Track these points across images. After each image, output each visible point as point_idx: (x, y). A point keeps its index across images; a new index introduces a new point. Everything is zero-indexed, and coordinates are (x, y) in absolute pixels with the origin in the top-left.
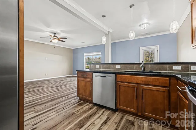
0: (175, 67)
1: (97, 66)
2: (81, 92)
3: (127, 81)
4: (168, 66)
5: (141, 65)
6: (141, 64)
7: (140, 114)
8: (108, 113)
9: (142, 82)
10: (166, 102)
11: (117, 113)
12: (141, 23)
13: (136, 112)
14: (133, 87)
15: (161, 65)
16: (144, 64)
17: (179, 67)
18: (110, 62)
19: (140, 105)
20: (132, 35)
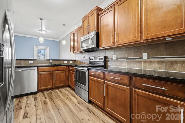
3: (46, 70)
4: (62, 61)
7: (53, 87)
9: (55, 70)
17: (66, 62)
19: (54, 82)
20: (41, 40)
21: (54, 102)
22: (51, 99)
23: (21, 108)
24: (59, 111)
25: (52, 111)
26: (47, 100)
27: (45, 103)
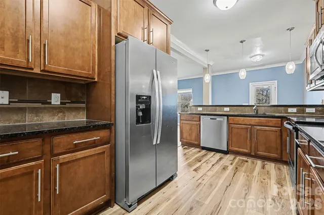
0: (290, 110)
1: (200, 109)
2: (185, 136)
3: (240, 123)
4: (283, 108)
5: (254, 108)
6: (254, 106)
7: (253, 154)
8: (218, 155)
9: (255, 124)
10: (279, 141)
11: (228, 155)
12: (252, 55)
13: (250, 152)
14: (247, 129)
15: (276, 108)
16: (257, 106)
17: (295, 110)
18: (210, 104)
19: (253, 145)
20: (243, 74)
21: (235, 174)
22: (237, 168)
23: (200, 161)
24: (227, 187)
25: (221, 182)
26: (230, 167)
27: (225, 168)
